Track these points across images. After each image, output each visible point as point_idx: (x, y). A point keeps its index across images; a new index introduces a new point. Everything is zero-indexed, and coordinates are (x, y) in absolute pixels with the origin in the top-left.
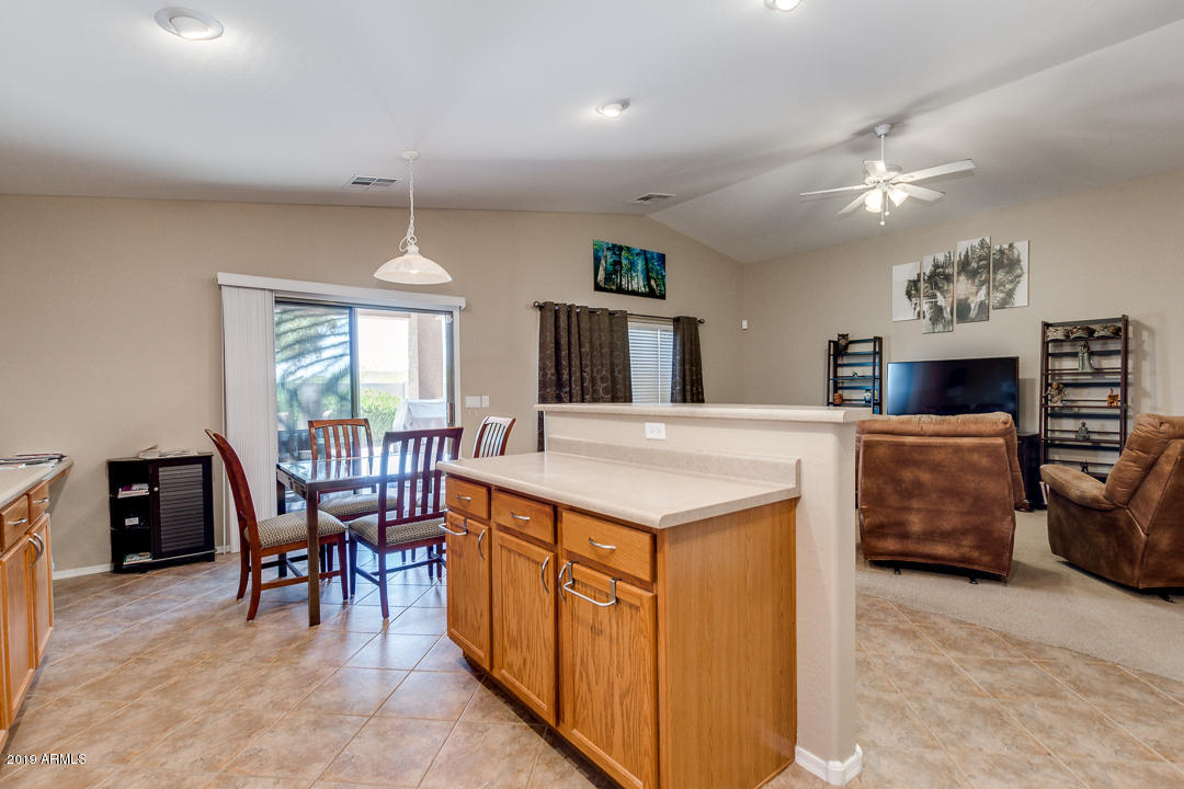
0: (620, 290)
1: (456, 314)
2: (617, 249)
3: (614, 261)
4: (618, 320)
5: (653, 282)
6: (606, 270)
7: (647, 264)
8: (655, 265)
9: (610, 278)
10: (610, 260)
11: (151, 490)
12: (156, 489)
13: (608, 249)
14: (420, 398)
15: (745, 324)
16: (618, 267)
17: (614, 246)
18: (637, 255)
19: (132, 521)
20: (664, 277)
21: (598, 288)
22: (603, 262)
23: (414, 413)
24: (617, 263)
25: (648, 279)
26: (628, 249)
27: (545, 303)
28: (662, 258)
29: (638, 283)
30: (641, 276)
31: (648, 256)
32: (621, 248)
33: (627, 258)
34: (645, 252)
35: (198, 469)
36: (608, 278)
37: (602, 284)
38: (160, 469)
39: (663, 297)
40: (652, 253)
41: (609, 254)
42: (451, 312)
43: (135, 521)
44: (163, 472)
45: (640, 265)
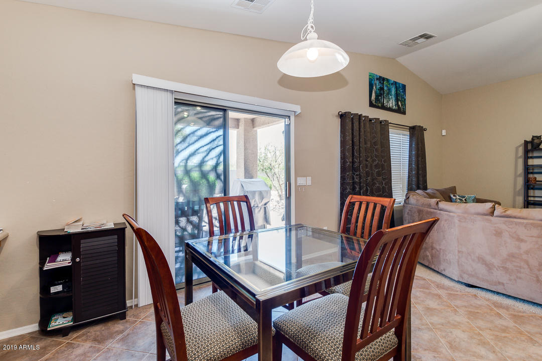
0: (383, 108)
1: (292, 118)
2: (382, 79)
3: (380, 88)
4: (384, 126)
5: (400, 103)
6: (376, 93)
7: (396, 91)
8: (401, 91)
9: (378, 98)
10: (378, 87)
11: (73, 259)
12: (78, 260)
13: (377, 79)
14: (245, 178)
15: (444, 133)
16: (382, 92)
17: (380, 77)
18: (392, 84)
19: (56, 289)
20: (405, 99)
21: (371, 105)
22: (374, 87)
23: (245, 188)
24: (382, 89)
25: (397, 100)
26: (388, 80)
27: (346, 113)
28: (404, 87)
29: (392, 103)
30: (394, 99)
31: (397, 85)
32: (384, 79)
33: (387, 86)
34: (395, 83)
35: (114, 239)
36: (377, 99)
37: (374, 102)
38: (82, 241)
39: (404, 113)
40: (399, 84)
41: (377, 82)
42: (289, 117)
43: (59, 288)
44: (85, 244)
45: (393, 91)
